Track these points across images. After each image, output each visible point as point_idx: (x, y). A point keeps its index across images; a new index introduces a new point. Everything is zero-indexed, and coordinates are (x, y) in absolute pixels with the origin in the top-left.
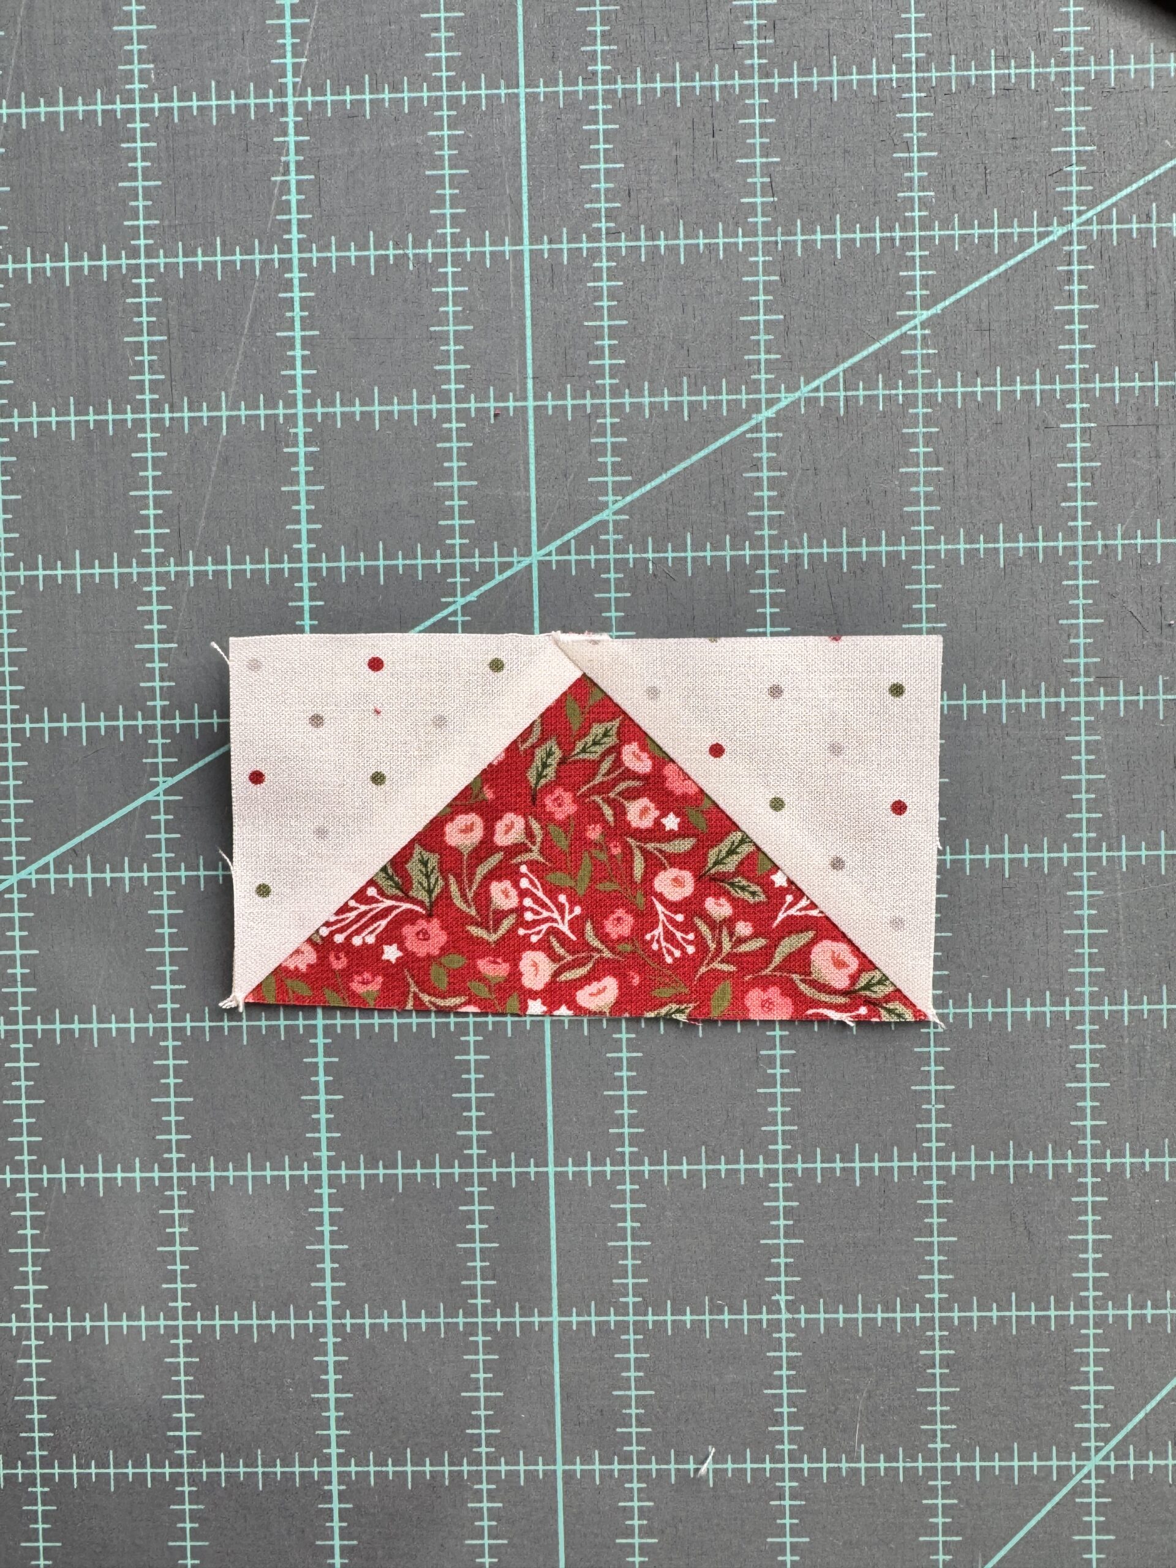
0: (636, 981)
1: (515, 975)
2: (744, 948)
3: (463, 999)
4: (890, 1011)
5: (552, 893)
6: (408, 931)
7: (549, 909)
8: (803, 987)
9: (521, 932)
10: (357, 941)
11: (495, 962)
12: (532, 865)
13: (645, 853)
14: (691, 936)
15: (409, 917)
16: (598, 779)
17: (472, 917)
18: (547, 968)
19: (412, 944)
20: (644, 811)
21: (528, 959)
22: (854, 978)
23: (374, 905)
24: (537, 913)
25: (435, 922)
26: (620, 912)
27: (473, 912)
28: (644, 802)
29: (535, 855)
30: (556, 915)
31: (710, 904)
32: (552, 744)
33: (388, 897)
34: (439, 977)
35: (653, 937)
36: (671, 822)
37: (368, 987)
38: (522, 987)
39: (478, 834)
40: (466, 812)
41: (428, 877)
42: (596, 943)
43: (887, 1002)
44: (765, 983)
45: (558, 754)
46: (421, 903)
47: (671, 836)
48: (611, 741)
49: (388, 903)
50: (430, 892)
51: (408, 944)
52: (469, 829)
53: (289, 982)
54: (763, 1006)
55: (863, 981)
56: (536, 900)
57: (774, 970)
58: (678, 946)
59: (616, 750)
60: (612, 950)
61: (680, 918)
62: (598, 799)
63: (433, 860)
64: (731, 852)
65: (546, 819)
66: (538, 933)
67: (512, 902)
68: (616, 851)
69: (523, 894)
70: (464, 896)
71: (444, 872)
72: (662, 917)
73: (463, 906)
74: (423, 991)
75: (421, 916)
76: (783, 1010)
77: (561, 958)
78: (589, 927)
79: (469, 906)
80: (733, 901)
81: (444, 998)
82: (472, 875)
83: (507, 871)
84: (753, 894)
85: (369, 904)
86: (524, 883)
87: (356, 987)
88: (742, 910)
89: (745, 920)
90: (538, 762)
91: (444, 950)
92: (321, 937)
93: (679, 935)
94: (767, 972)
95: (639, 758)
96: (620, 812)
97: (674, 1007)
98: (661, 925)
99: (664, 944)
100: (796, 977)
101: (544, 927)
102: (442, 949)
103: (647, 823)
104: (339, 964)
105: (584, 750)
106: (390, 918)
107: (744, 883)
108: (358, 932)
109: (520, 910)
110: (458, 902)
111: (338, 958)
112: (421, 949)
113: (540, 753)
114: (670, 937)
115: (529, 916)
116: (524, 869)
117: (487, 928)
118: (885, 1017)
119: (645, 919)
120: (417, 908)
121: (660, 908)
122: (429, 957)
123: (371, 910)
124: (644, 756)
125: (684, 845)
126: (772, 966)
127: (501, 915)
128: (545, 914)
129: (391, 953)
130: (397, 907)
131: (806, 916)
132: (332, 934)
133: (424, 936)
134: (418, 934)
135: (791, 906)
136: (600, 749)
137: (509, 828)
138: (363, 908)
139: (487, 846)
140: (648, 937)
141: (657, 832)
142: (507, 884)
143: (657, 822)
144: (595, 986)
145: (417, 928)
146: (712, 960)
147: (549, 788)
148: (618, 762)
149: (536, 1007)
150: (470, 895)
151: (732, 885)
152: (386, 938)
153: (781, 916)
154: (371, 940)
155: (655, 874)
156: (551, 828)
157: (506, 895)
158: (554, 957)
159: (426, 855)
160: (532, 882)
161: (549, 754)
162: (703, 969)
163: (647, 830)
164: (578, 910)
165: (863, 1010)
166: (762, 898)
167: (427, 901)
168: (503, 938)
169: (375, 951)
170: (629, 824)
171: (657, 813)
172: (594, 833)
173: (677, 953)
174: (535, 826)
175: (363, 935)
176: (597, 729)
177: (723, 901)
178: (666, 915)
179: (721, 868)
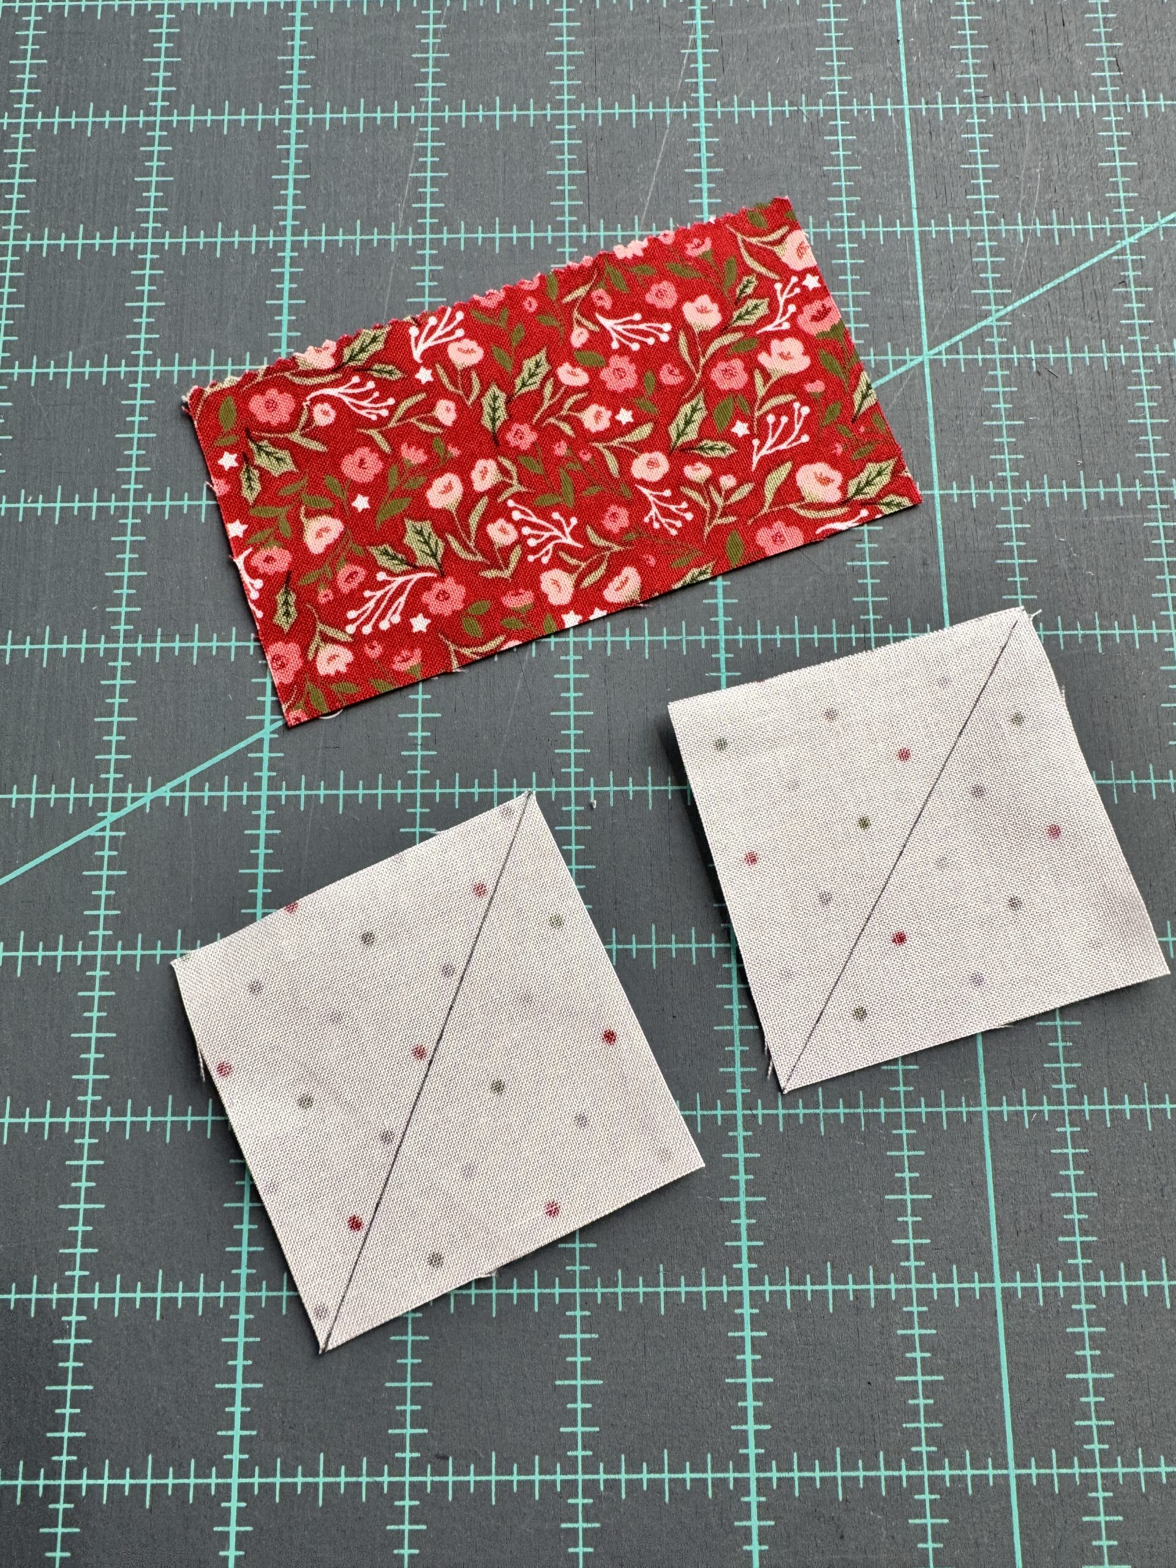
0: (652, 561)
1: (541, 598)
2: (736, 497)
3: (502, 638)
4: (888, 505)
5: (544, 514)
6: (428, 598)
7: (548, 530)
8: (802, 512)
9: (531, 558)
10: (384, 625)
11: (517, 594)
12: (517, 497)
13: (614, 451)
14: (684, 505)
15: (424, 585)
16: (546, 404)
17: (481, 563)
18: (567, 581)
19: (435, 607)
20: (598, 416)
21: (547, 580)
22: (843, 488)
23: (387, 588)
24: (537, 537)
25: (450, 580)
26: (613, 508)
27: (479, 558)
28: (594, 408)
29: (517, 487)
30: (556, 532)
31: (689, 472)
32: (494, 389)
33: (398, 575)
34: (473, 628)
35: (651, 519)
36: (625, 416)
37: (409, 663)
38: (551, 606)
39: (458, 489)
40: (441, 475)
41: (427, 543)
42: (602, 543)
43: (882, 498)
44: (768, 521)
45: (502, 397)
46: (430, 569)
47: (631, 427)
48: (545, 368)
49: (400, 580)
50: (434, 555)
51: (432, 609)
52: (449, 488)
53: (333, 687)
54: (775, 541)
55: (852, 489)
56: (533, 526)
57: (770, 507)
58: (675, 517)
59: (552, 374)
60: (620, 544)
61: (667, 493)
62: (552, 420)
63: (427, 527)
64: (688, 423)
65: (514, 454)
66: (547, 553)
67: (512, 536)
68: (587, 457)
69: (518, 525)
70: (466, 548)
71: (440, 533)
72: (651, 499)
73: (470, 557)
74: (461, 646)
75: (434, 580)
76: (794, 538)
77: (577, 567)
78: (590, 531)
79: (475, 554)
80: (710, 462)
81: (482, 644)
82: (466, 528)
83: (497, 511)
84: (723, 449)
85: (384, 587)
86: (516, 516)
87: (399, 666)
88: (720, 467)
89: (725, 474)
90: (487, 409)
91: (467, 602)
92: (350, 635)
93: (673, 508)
94: (766, 510)
95: (574, 374)
96: (577, 425)
97: (696, 571)
98: (653, 506)
99: (663, 520)
100: (792, 506)
101: (550, 546)
102: (464, 601)
103: (604, 424)
104: (375, 652)
105: (524, 385)
106: (406, 593)
107: (710, 443)
108: (382, 617)
109: (522, 540)
110: (464, 555)
111: (373, 648)
112: (445, 609)
113: (486, 401)
114: (666, 513)
115: (532, 542)
116: (511, 503)
117: (500, 568)
118: (887, 511)
119: (638, 506)
120: (429, 574)
121: (646, 492)
122: (455, 613)
123: (386, 593)
124: (578, 370)
125: (644, 431)
126: (767, 504)
127: (507, 550)
128: (547, 535)
129: (420, 624)
130: (409, 581)
131: (778, 451)
132: (359, 628)
133: (444, 596)
134: (438, 597)
135: (760, 448)
136: (538, 379)
137: (484, 472)
138: (379, 594)
139: (470, 498)
140: (646, 520)
141: (616, 429)
142: (501, 522)
143: (614, 422)
144: (617, 581)
145: (435, 591)
146: (712, 518)
147: (506, 426)
148: (558, 384)
149: (571, 619)
150: (472, 544)
151: (702, 448)
152: (409, 612)
153: (756, 459)
154: (397, 619)
155: (630, 465)
156: (522, 459)
157: (503, 530)
158: (569, 569)
159: (418, 525)
160: (523, 512)
161: (495, 399)
162: (707, 529)
163: (607, 430)
164: (574, 521)
165: (864, 513)
166: (732, 450)
167: (434, 564)
168: (516, 570)
169: (405, 626)
170: (588, 431)
171: (609, 413)
172: (561, 449)
173: (679, 524)
174: (507, 463)
175: (388, 616)
176: (529, 364)
177: (699, 465)
178: (655, 496)
179: (684, 439)
